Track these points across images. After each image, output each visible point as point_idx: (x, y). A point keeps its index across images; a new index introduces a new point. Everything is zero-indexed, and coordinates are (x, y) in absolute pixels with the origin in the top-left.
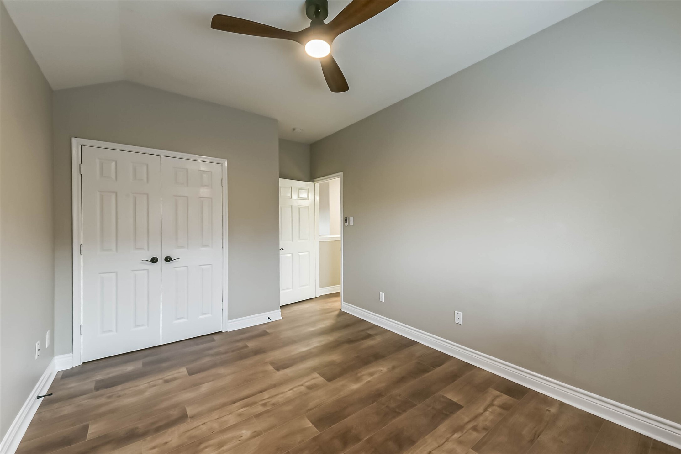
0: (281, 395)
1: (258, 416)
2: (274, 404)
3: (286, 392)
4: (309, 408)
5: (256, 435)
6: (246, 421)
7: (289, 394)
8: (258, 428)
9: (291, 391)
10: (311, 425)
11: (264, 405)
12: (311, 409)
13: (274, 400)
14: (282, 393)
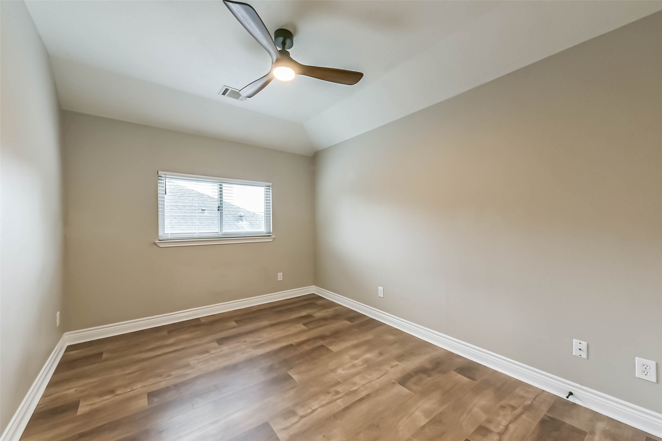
0: (324, 402)
1: (338, 383)
2: (329, 393)
3: (320, 407)
4: (294, 390)
5: (333, 371)
6: (346, 380)
7: (315, 405)
8: (333, 375)
9: (314, 408)
10: (293, 376)
11: (337, 393)
12: (292, 388)
13: (328, 398)
14: (323, 406)
